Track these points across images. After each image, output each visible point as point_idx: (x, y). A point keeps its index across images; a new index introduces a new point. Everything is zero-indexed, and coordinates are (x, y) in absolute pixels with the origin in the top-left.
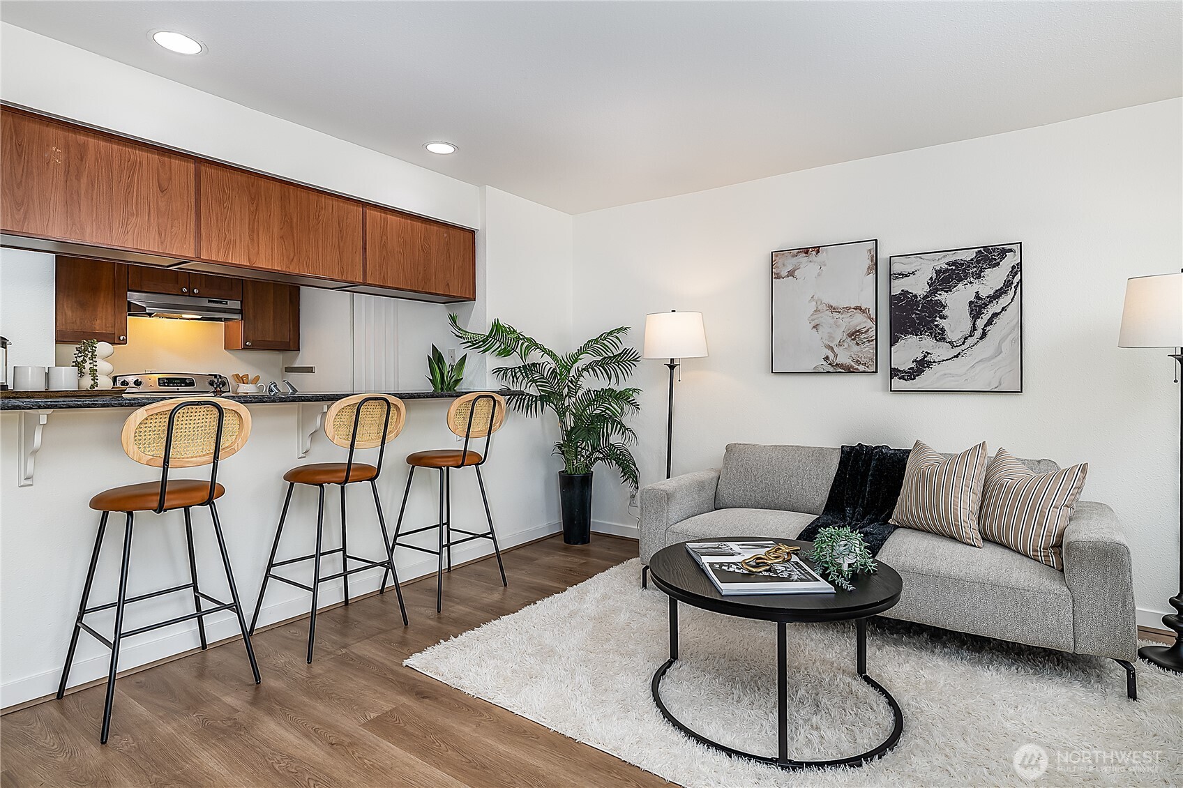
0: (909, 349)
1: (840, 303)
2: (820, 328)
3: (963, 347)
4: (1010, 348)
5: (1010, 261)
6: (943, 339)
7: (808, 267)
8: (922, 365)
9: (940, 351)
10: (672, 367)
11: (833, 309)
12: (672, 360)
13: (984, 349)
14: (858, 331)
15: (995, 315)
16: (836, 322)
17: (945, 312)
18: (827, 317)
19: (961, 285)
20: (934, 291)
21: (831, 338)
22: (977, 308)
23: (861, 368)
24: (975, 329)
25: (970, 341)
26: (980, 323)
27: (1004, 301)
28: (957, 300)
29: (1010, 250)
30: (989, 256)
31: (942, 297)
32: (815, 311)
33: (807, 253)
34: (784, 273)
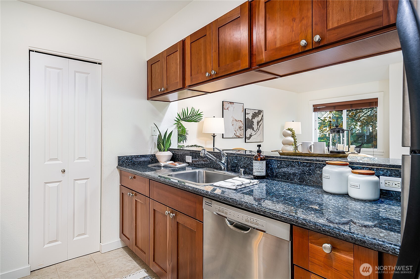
0: (249, 131)
1: (237, 119)
2: (234, 125)
3: (256, 132)
4: (262, 132)
5: (262, 114)
6: (253, 130)
7: (231, 107)
8: (251, 136)
9: (253, 133)
10: (214, 137)
11: (236, 120)
12: (214, 134)
13: (259, 133)
14: (240, 127)
15: (260, 125)
16: (236, 124)
17: (254, 124)
18: (235, 122)
19: (256, 117)
20: (252, 119)
21: (236, 128)
22: (258, 123)
23: (241, 137)
24: (258, 128)
25: (257, 130)
26: (258, 126)
27: (261, 122)
28: (255, 121)
29: (262, 112)
30: (260, 112)
31: (253, 120)
32: (233, 120)
33: (231, 103)
34: (226, 108)
